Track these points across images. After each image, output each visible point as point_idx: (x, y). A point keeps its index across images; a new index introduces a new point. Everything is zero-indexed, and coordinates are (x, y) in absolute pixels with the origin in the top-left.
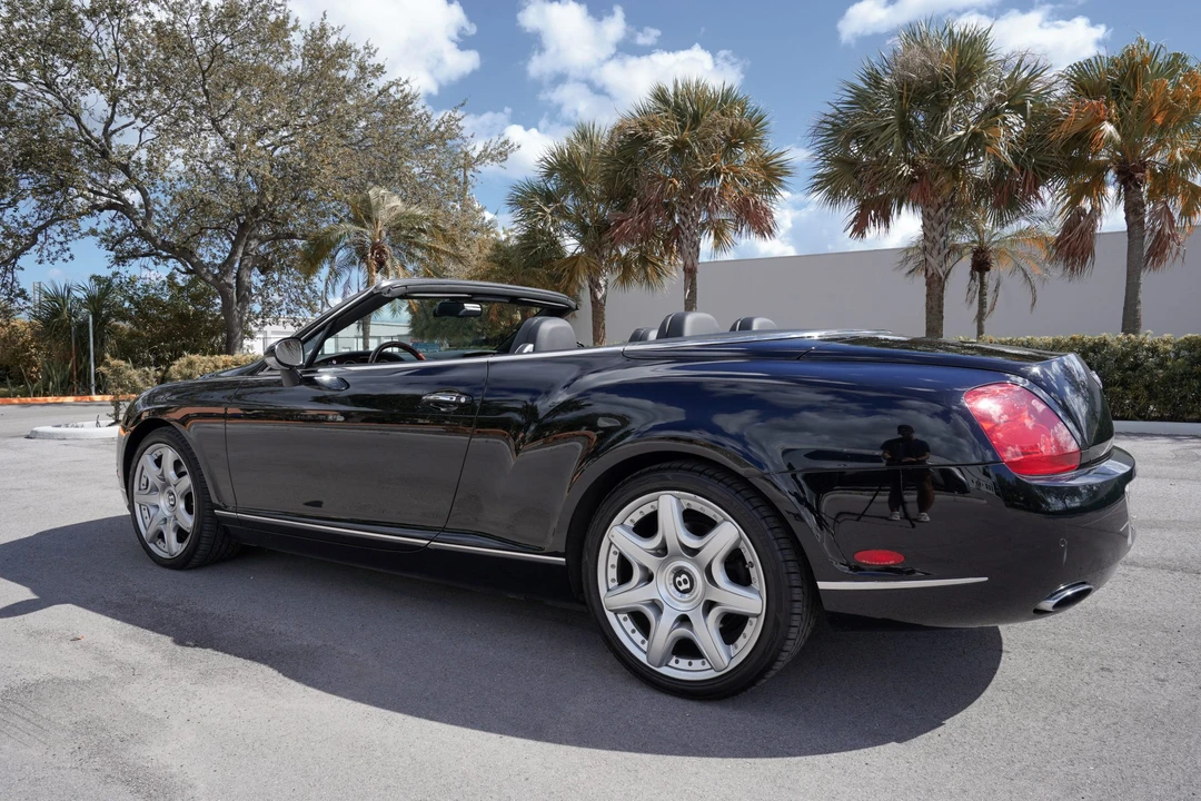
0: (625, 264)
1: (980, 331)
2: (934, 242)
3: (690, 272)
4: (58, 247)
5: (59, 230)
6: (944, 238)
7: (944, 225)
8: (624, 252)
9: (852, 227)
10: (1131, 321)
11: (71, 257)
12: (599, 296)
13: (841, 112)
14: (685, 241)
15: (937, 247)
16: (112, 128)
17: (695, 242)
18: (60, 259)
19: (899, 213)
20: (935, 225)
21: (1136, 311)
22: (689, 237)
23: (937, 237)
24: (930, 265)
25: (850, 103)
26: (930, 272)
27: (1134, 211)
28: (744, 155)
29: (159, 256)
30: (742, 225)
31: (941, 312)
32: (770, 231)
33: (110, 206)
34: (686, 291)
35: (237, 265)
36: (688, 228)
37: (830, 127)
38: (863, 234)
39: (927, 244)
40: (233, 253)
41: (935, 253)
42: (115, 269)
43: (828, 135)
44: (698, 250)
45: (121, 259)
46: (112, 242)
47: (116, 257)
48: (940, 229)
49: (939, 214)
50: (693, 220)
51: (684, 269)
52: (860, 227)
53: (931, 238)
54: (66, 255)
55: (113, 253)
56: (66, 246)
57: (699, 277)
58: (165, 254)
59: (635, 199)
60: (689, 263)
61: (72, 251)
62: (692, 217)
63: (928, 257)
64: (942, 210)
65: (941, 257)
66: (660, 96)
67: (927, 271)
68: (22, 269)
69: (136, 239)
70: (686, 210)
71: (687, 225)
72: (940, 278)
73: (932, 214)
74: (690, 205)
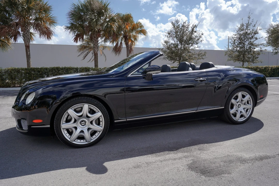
9: (74, 40)
14: (26, 37)
17: (29, 38)
20: (97, 42)
23: (97, 45)
26: (95, 52)
36: (27, 33)
39: (95, 46)
41: (96, 48)
50: (28, 31)
52: (76, 40)
60: (27, 44)
63: (95, 49)
70: (25, 28)
71: (26, 33)
72: (98, 54)
73: (96, 40)
74: (26, 27)
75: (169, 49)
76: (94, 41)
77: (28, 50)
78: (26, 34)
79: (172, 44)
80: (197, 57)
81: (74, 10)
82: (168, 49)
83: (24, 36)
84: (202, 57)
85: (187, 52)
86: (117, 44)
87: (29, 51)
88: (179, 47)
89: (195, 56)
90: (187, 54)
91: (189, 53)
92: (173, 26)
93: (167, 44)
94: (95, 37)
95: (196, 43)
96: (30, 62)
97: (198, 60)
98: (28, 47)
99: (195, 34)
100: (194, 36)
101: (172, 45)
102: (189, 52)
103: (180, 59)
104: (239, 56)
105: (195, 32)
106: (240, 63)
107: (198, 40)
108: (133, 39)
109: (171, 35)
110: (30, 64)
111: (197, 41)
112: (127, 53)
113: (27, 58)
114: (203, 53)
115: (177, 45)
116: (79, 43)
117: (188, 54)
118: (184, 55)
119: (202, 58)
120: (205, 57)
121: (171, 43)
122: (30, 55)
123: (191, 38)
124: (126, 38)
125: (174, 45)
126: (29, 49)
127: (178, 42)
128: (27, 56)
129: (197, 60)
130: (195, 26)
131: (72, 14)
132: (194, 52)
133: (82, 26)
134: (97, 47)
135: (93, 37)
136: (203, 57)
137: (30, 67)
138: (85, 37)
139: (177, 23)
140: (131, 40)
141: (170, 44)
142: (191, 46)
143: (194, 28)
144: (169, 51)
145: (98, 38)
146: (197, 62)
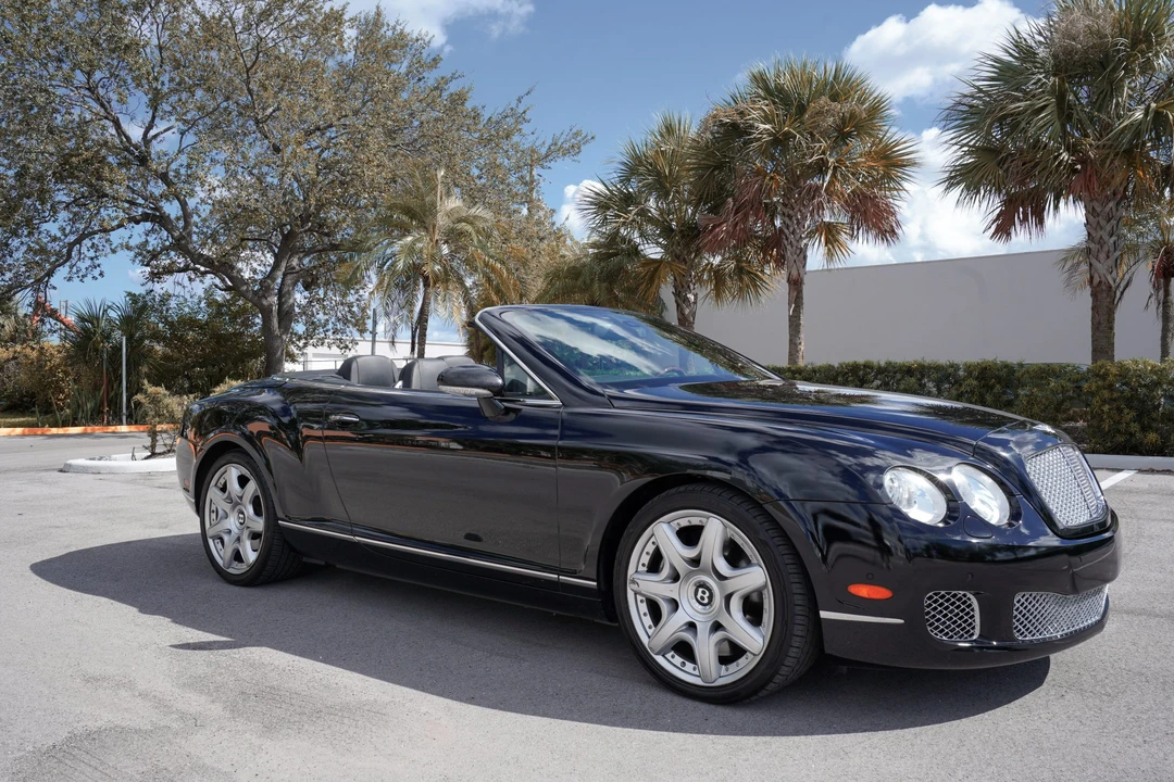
0: (718, 277)
1: (1165, 352)
2: (1101, 242)
3: (796, 284)
4: (88, 263)
5: (90, 244)
6: (1114, 238)
7: (1114, 222)
8: (717, 260)
9: (994, 227)
11: (101, 274)
12: (687, 311)
13: (980, 91)
14: (789, 247)
15: (1106, 249)
16: (152, 133)
17: (801, 249)
18: (90, 276)
19: (1056, 207)
20: (1103, 223)
22: (794, 243)
23: (1106, 237)
24: (1096, 271)
25: (992, 79)
26: (1096, 280)
28: (859, 147)
29: (195, 270)
30: (858, 229)
31: (1111, 328)
32: (893, 232)
33: (146, 218)
34: (790, 306)
35: (279, 281)
36: (793, 233)
37: (966, 108)
38: (1009, 234)
39: (1092, 246)
40: (275, 267)
41: (1102, 256)
42: (150, 285)
43: (964, 119)
44: (805, 258)
45: (155, 276)
46: (147, 256)
47: (152, 273)
48: (1108, 228)
49: (1107, 209)
50: (798, 223)
51: (788, 281)
52: (1003, 227)
53: (1097, 239)
54: (96, 272)
55: (148, 269)
56: (97, 262)
57: (805, 289)
58: (202, 269)
59: (730, 200)
60: (794, 273)
61: (103, 268)
62: (798, 220)
63: (1094, 261)
64: (1111, 204)
65: (1111, 262)
66: (760, 80)
67: (1092, 278)
68: (54, 288)
69: (173, 253)
70: (791, 212)
71: (791, 229)
72: (1109, 287)
73: (1099, 210)
74: (794, 205)
110: (797, 352)
133: (1003, 156)
137: (796, 362)
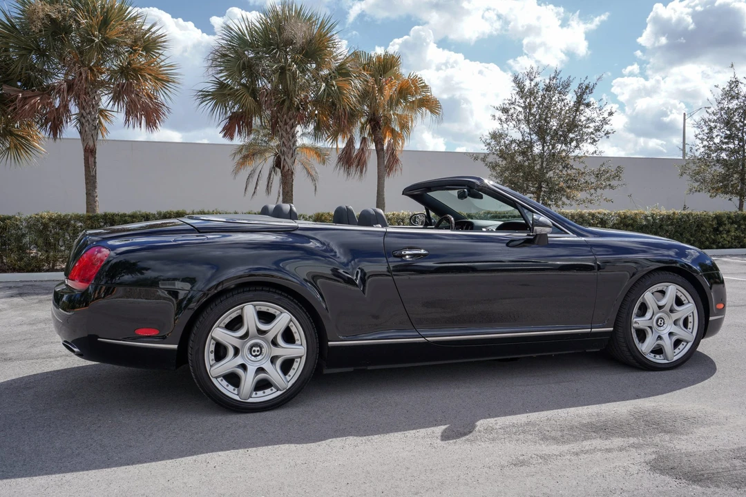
10: (380, 203)
14: (86, 124)
17: (95, 126)
20: (291, 138)
21: (384, 199)
22: (91, 121)
23: (292, 146)
24: (287, 163)
26: (287, 168)
27: (379, 142)
36: (90, 113)
38: (232, 136)
39: (285, 149)
41: (290, 156)
48: (293, 141)
50: (93, 107)
52: (228, 132)
53: (288, 146)
60: (91, 144)
63: (286, 158)
67: (284, 167)
70: (87, 98)
71: (88, 111)
72: (292, 173)
73: (289, 130)
74: (90, 93)
75: (505, 159)
76: (284, 134)
77: (91, 160)
78: (87, 114)
79: (513, 141)
80: (593, 180)
81: (230, 45)
82: (500, 157)
83: (84, 121)
84: (608, 183)
85: (561, 168)
86: (350, 143)
87: (95, 163)
88: (537, 149)
89: (587, 178)
90: (561, 171)
91: (568, 168)
92: (518, 87)
93: (500, 142)
94: (286, 124)
95: (589, 141)
96: (94, 197)
97: (595, 189)
98: (90, 153)
99: (588, 112)
100: (583, 118)
101: (513, 145)
102: (566, 167)
103: (540, 188)
104: (725, 178)
105: (588, 105)
106: (730, 199)
107: (597, 130)
108: (397, 129)
109: (512, 115)
110: (95, 202)
111: (592, 133)
112: (378, 169)
113: (87, 184)
114: (613, 169)
115: (531, 147)
116: (238, 141)
117: (564, 172)
118: (551, 174)
119: (610, 185)
120: (620, 183)
121: (511, 139)
122: (95, 177)
123: (573, 125)
124: (377, 125)
125: (519, 144)
126: (95, 158)
127: (534, 137)
128: (86, 179)
129: (592, 191)
130: (587, 87)
131: (224, 56)
132: (584, 166)
133: (250, 90)
134: (291, 152)
135: (280, 123)
136: (613, 183)
137: (94, 211)
138: (256, 121)
139: (531, 80)
140: (393, 131)
141: (507, 142)
142: (576, 147)
143: (583, 93)
144: (504, 162)
145: (293, 126)
146: (592, 198)
